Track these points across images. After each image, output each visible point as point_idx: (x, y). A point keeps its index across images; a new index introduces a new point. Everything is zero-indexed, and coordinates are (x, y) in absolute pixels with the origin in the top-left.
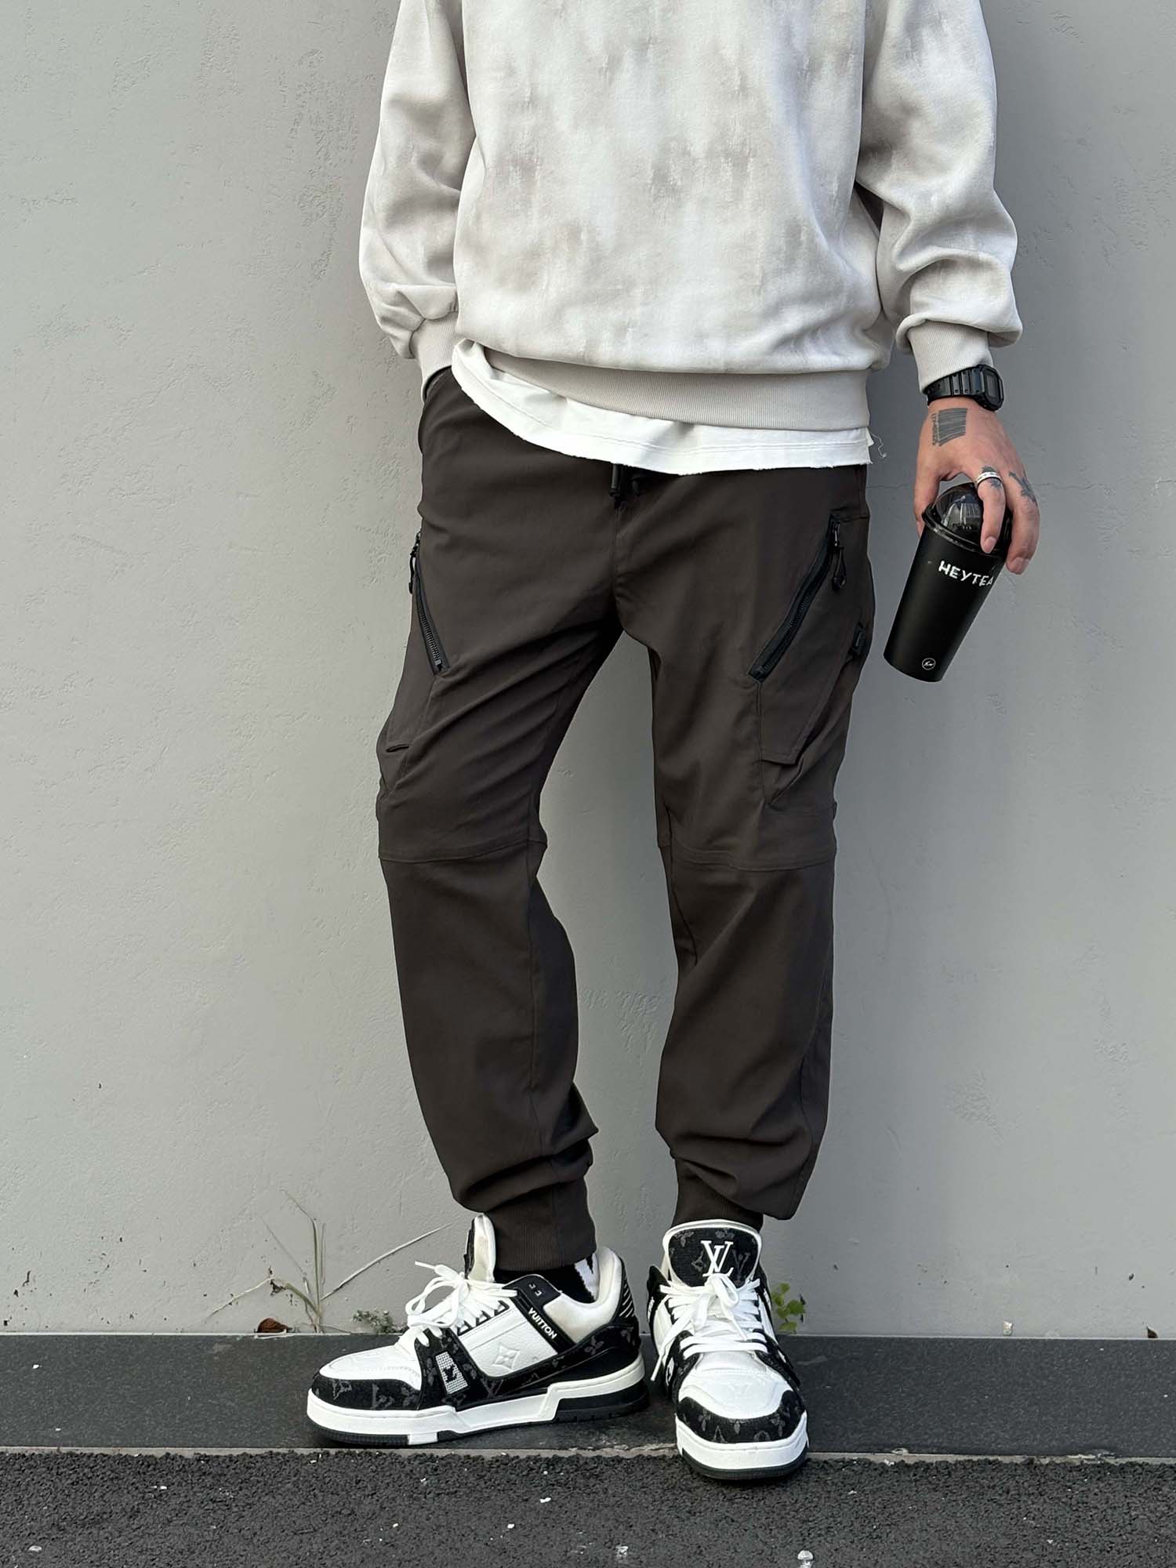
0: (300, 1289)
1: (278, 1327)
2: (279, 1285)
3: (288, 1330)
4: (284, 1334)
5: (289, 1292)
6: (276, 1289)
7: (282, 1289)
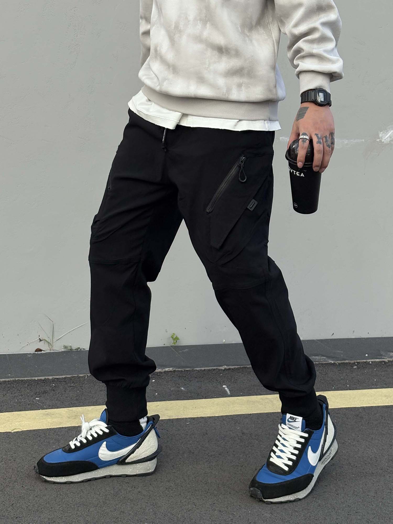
0: (47, 340)
1: (41, 350)
2: (41, 339)
3: (44, 351)
5: (44, 341)
6: (41, 340)
7: (42, 340)
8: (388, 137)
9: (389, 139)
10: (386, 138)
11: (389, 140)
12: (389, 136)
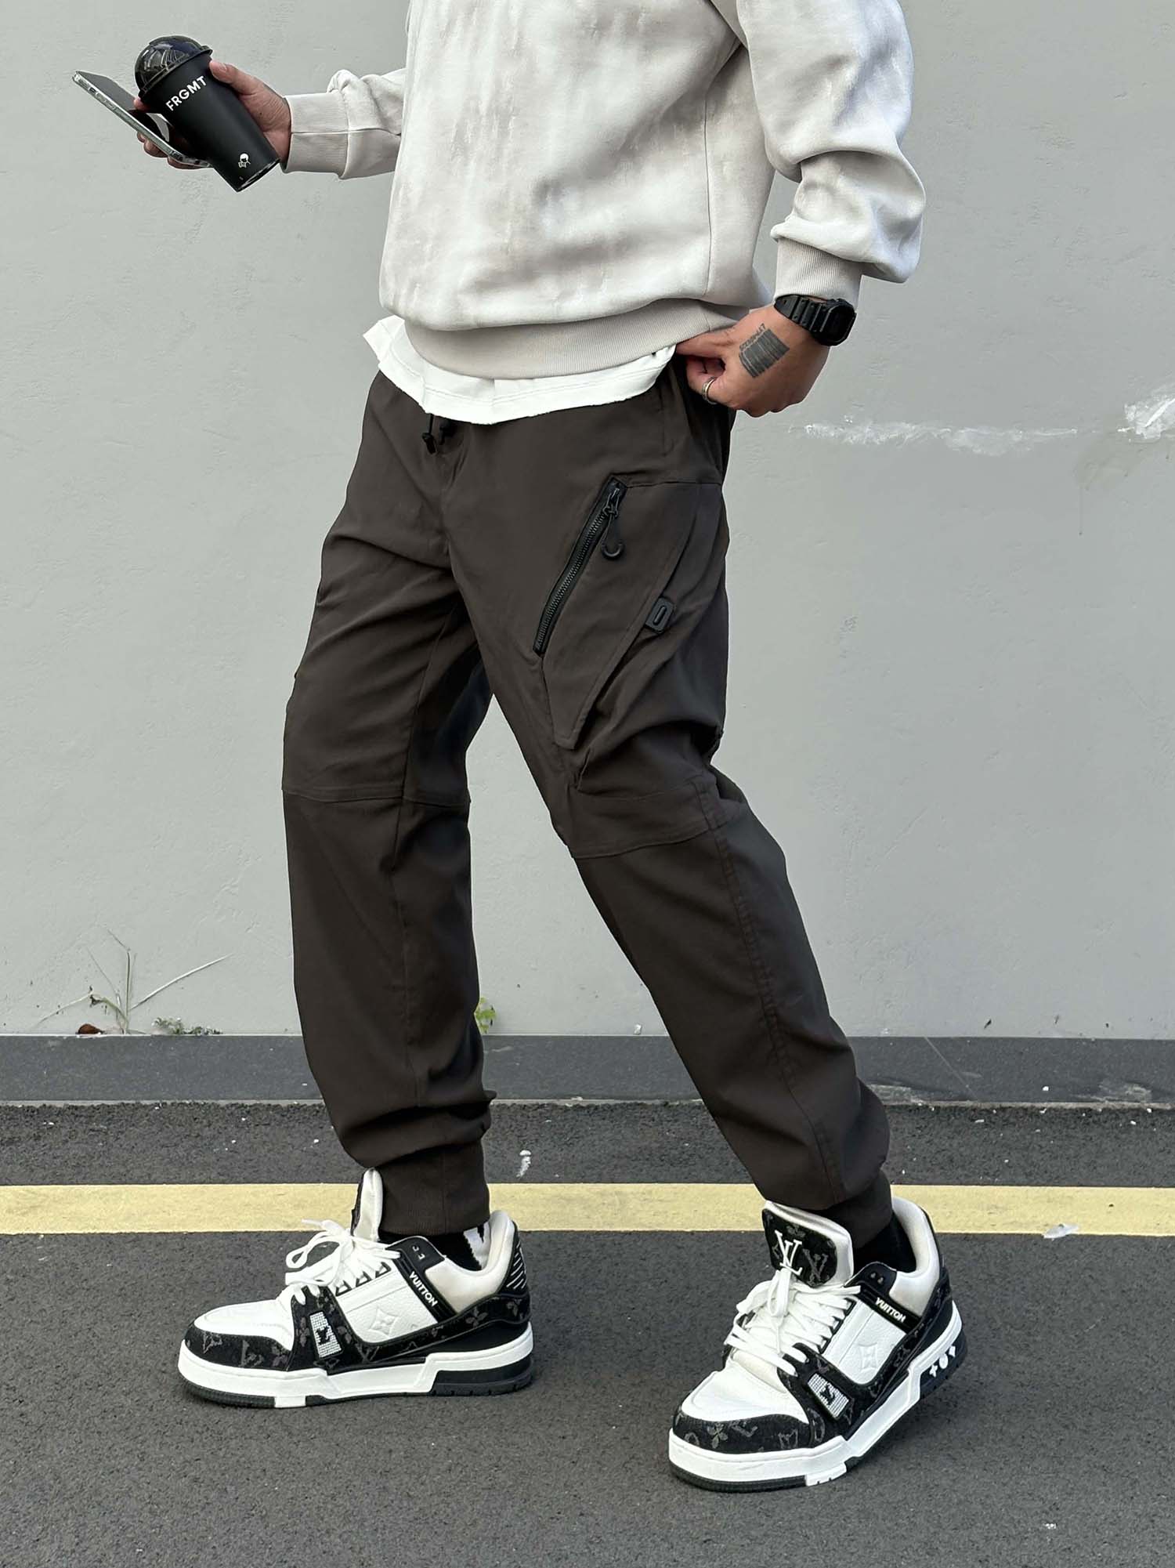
0: (113, 1002)
1: (94, 1031)
2: (96, 999)
3: (102, 1032)
4: (99, 1035)
5: (104, 1004)
6: (94, 1002)
7: (99, 1001)
8: (1156, 420)
9: (1159, 426)
10: (1149, 423)
11: (1160, 430)
12: (1161, 417)
